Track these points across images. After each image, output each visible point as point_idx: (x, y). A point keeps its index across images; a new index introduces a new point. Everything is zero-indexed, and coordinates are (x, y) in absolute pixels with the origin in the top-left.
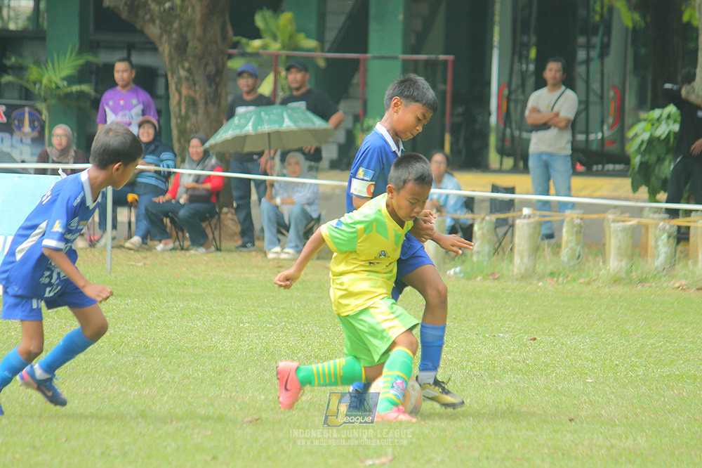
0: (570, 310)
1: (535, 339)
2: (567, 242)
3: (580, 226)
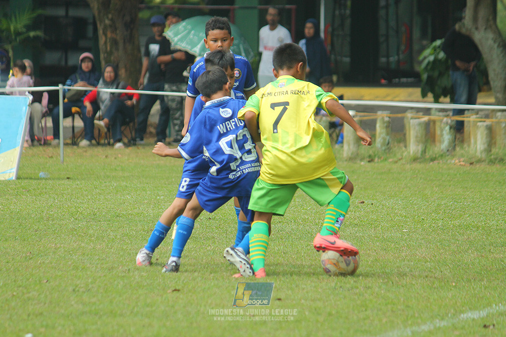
0: (385, 181)
1: (363, 202)
2: (380, 133)
3: (389, 122)
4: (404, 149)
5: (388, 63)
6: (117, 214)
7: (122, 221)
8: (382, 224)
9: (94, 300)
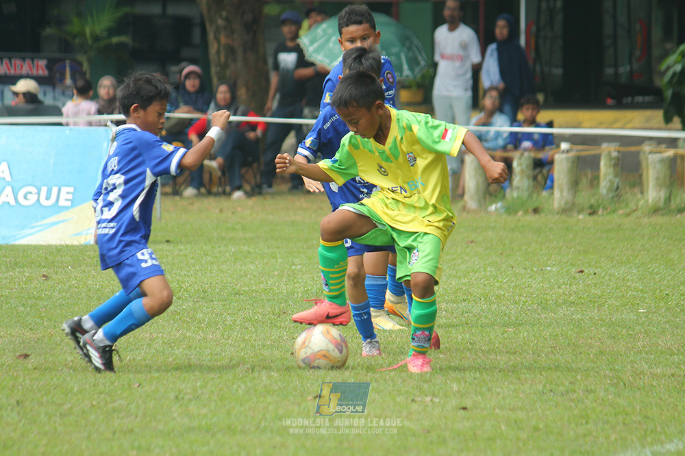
0: (614, 241)
1: (582, 272)
2: (606, 174)
3: (618, 159)
4: (639, 196)
5: (616, 74)
6: (236, 291)
7: (242, 300)
8: (610, 302)
9: (204, 411)
